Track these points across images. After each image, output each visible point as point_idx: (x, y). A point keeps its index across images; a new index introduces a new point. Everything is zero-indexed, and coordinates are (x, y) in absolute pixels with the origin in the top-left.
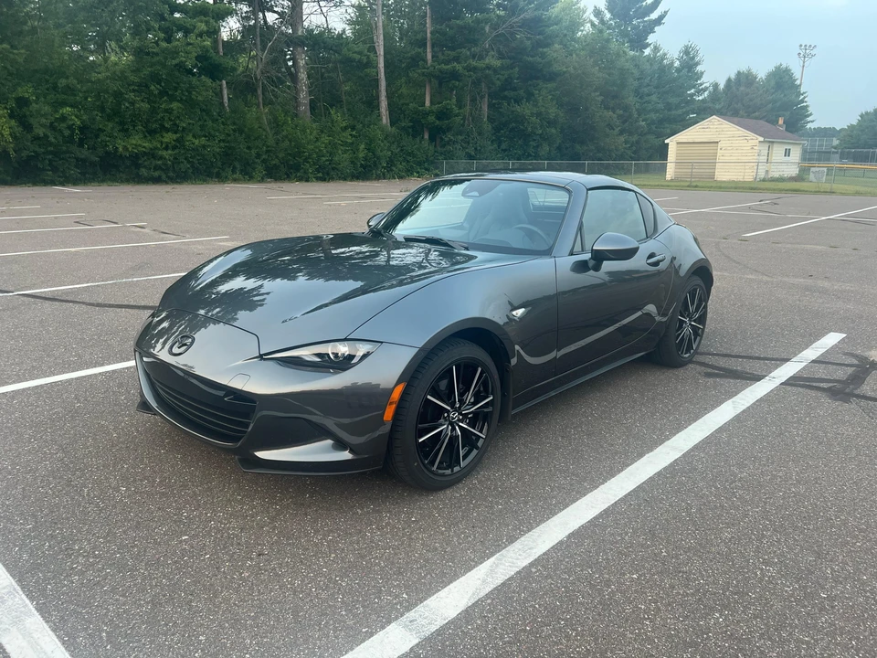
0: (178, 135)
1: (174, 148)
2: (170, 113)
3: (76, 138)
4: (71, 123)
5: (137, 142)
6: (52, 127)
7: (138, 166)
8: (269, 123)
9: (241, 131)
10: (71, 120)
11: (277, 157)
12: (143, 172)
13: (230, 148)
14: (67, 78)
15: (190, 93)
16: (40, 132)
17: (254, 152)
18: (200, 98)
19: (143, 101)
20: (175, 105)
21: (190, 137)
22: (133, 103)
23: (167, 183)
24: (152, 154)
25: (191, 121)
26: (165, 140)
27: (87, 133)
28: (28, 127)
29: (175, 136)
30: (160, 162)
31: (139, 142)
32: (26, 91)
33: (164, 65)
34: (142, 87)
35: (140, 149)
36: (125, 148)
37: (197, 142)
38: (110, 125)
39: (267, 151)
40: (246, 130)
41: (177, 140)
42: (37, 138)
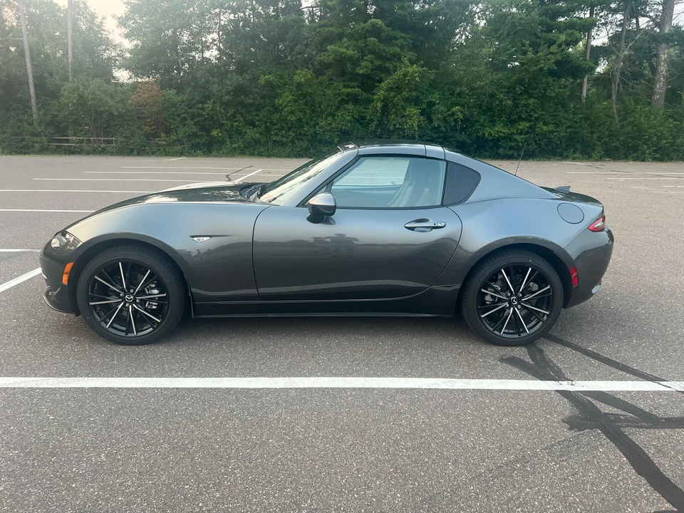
0: (531, 123)
1: (527, 133)
2: (527, 107)
3: (458, 127)
4: (456, 117)
5: (500, 129)
6: (445, 120)
7: (498, 147)
8: (619, 111)
9: (587, 119)
10: (458, 115)
11: (618, 140)
12: (501, 151)
13: (575, 133)
14: (461, 87)
15: (546, 90)
16: (436, 124)
17: (595, 136)
18: (553, 95)
19: (509, 99)
20: (532, 101)
21: (541, 125)
22: (501, 101)
23: (517, 159)
24: (509, 138)
25: (543, 113)
26: (520, 127)
27: (467, 123)
28: (430, 121)
29: (528, 124)
30: (513, 144)
31: (501, 129)
32: (435, 97)
33: (528, 71)
34: (510, 90)
35: (500, 134)
36: (490, 134)
37: (545, 128)
38: (483, 117)
39: (609, 135)
40: (592, 118)
41: (530, 127)
42: (434, 128)
